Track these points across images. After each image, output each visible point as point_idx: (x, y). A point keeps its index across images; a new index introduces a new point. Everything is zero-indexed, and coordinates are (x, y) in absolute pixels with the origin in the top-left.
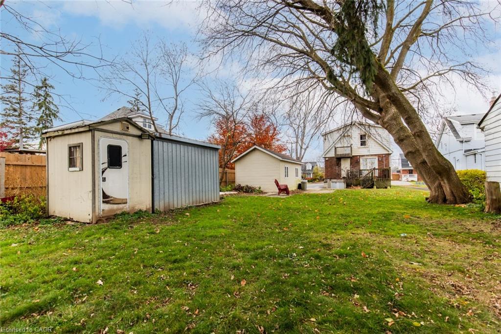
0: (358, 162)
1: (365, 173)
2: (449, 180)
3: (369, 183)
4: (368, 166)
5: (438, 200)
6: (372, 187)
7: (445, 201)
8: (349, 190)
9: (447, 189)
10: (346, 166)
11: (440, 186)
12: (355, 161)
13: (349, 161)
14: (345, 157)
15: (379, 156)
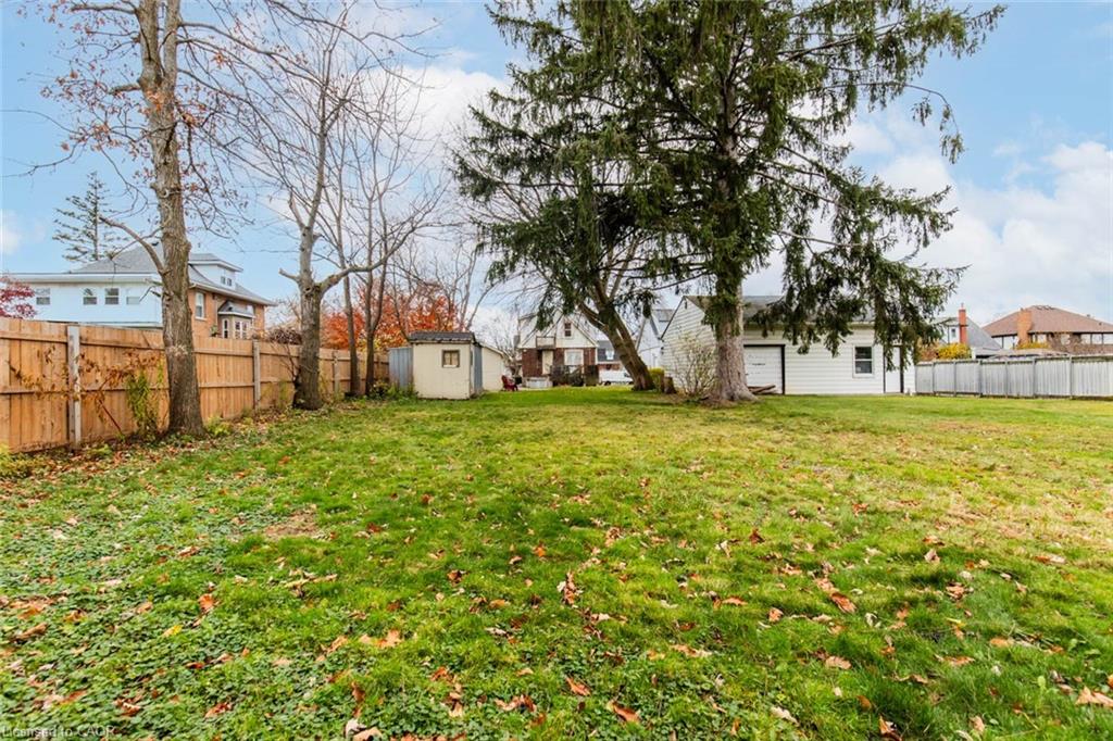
0: (562, 356)
1: (572, 370)
2: (645, 375)
3: (577, 381)
4: (574, 361)
5: (639, 389)
6: (581, 385)
7: (642, 389)
8: (556, 388)
9: (643, 381)
10: (548, 361)
11: (639, 380)
12: (559, 354)
13: (551, 355)
14: (547, 349)
15: (585, 349)
